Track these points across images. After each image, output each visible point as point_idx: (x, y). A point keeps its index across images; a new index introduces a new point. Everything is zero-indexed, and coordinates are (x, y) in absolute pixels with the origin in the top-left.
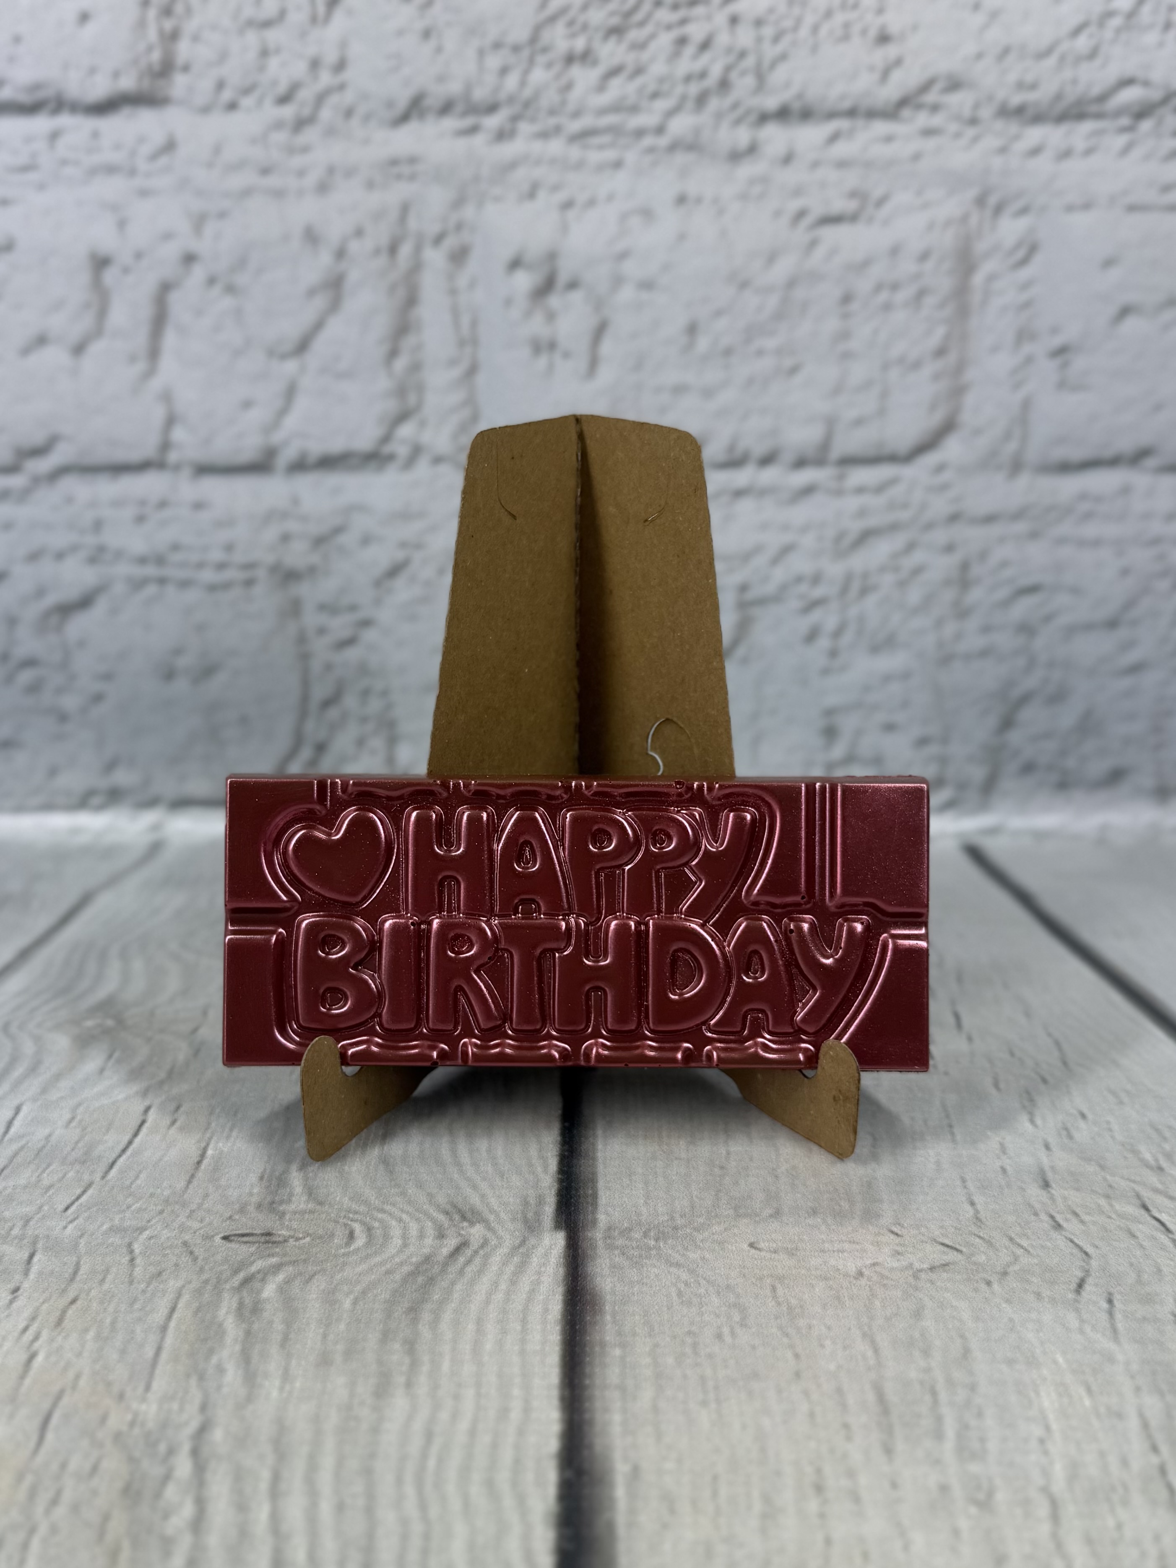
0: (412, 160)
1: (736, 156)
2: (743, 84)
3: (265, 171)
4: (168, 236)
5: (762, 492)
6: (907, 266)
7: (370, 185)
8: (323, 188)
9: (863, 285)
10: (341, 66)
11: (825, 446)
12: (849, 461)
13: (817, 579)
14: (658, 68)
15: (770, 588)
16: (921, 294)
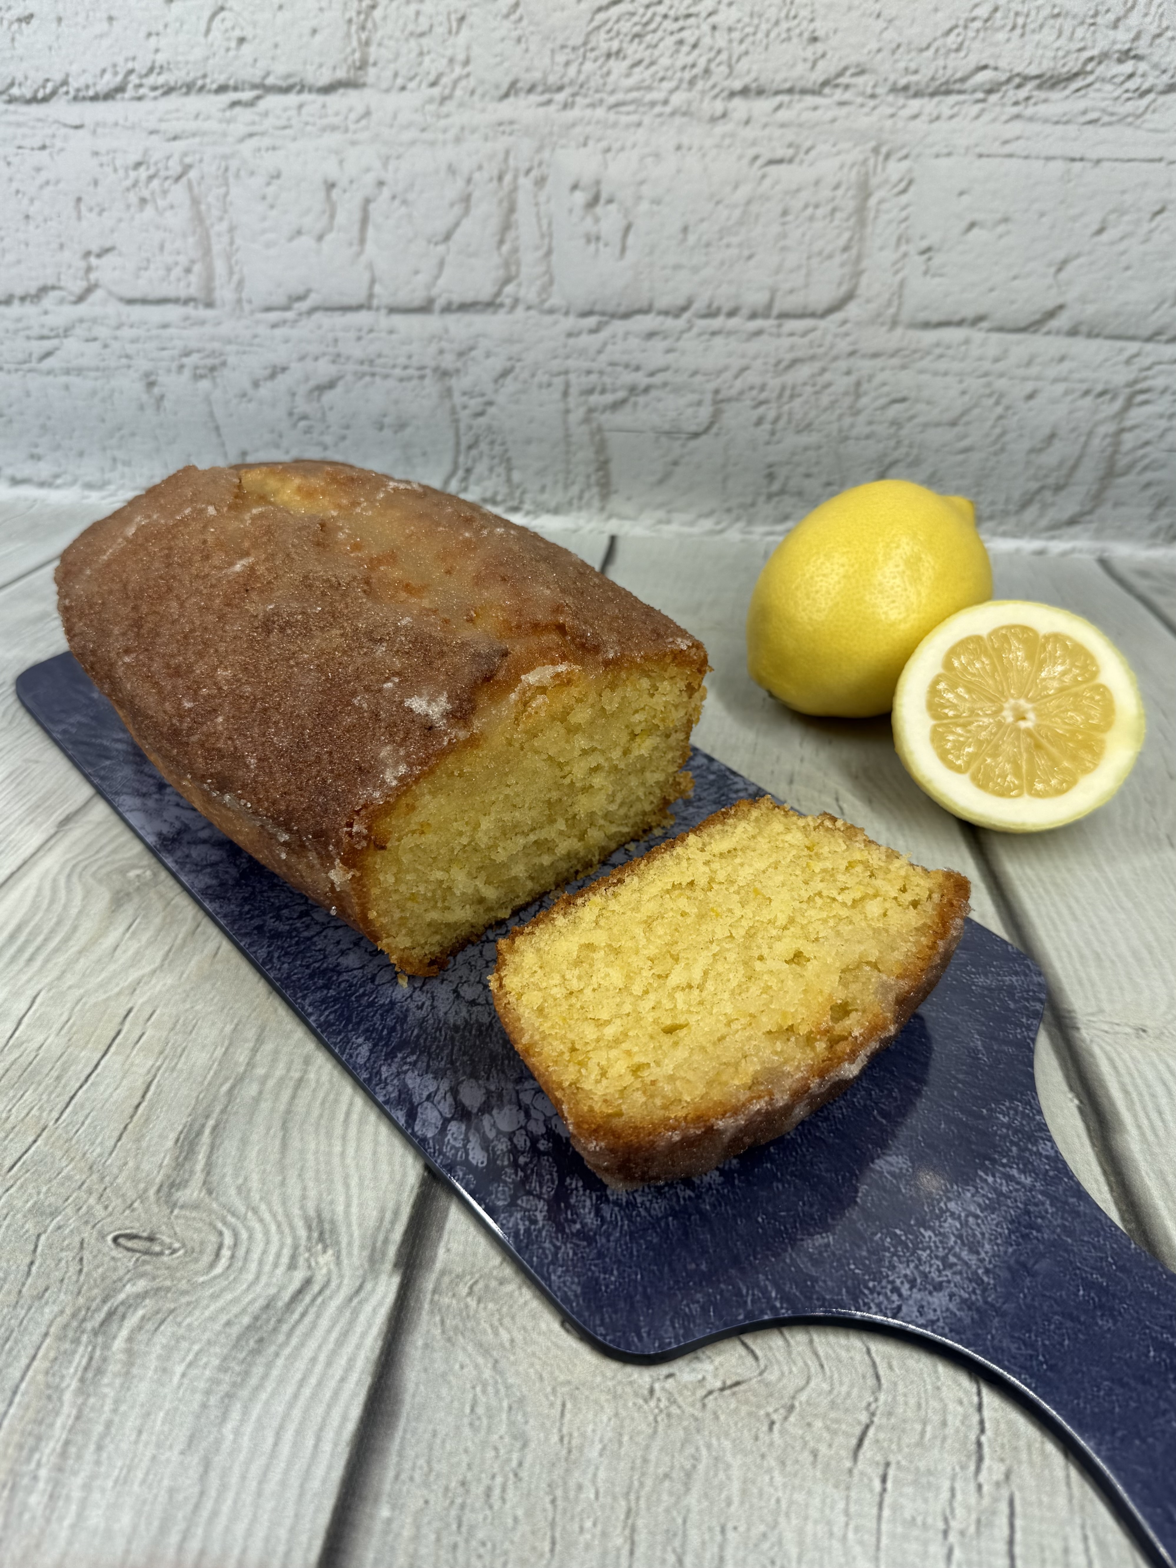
0: (511, 123)
1: (713, 120)
2: (720, 71)
3: (423, 130)
4: (368, 170)
5: (730, 333)
6: (825, 193)
7: (486, 138)
8: (458, 140)
9: (796, 204)
10: (467, 62)
11: (769, 306)
12: (784, 316)
13: (763, 388)
14: (665, 61)
15: (733, 392)
16: (834, 210)
